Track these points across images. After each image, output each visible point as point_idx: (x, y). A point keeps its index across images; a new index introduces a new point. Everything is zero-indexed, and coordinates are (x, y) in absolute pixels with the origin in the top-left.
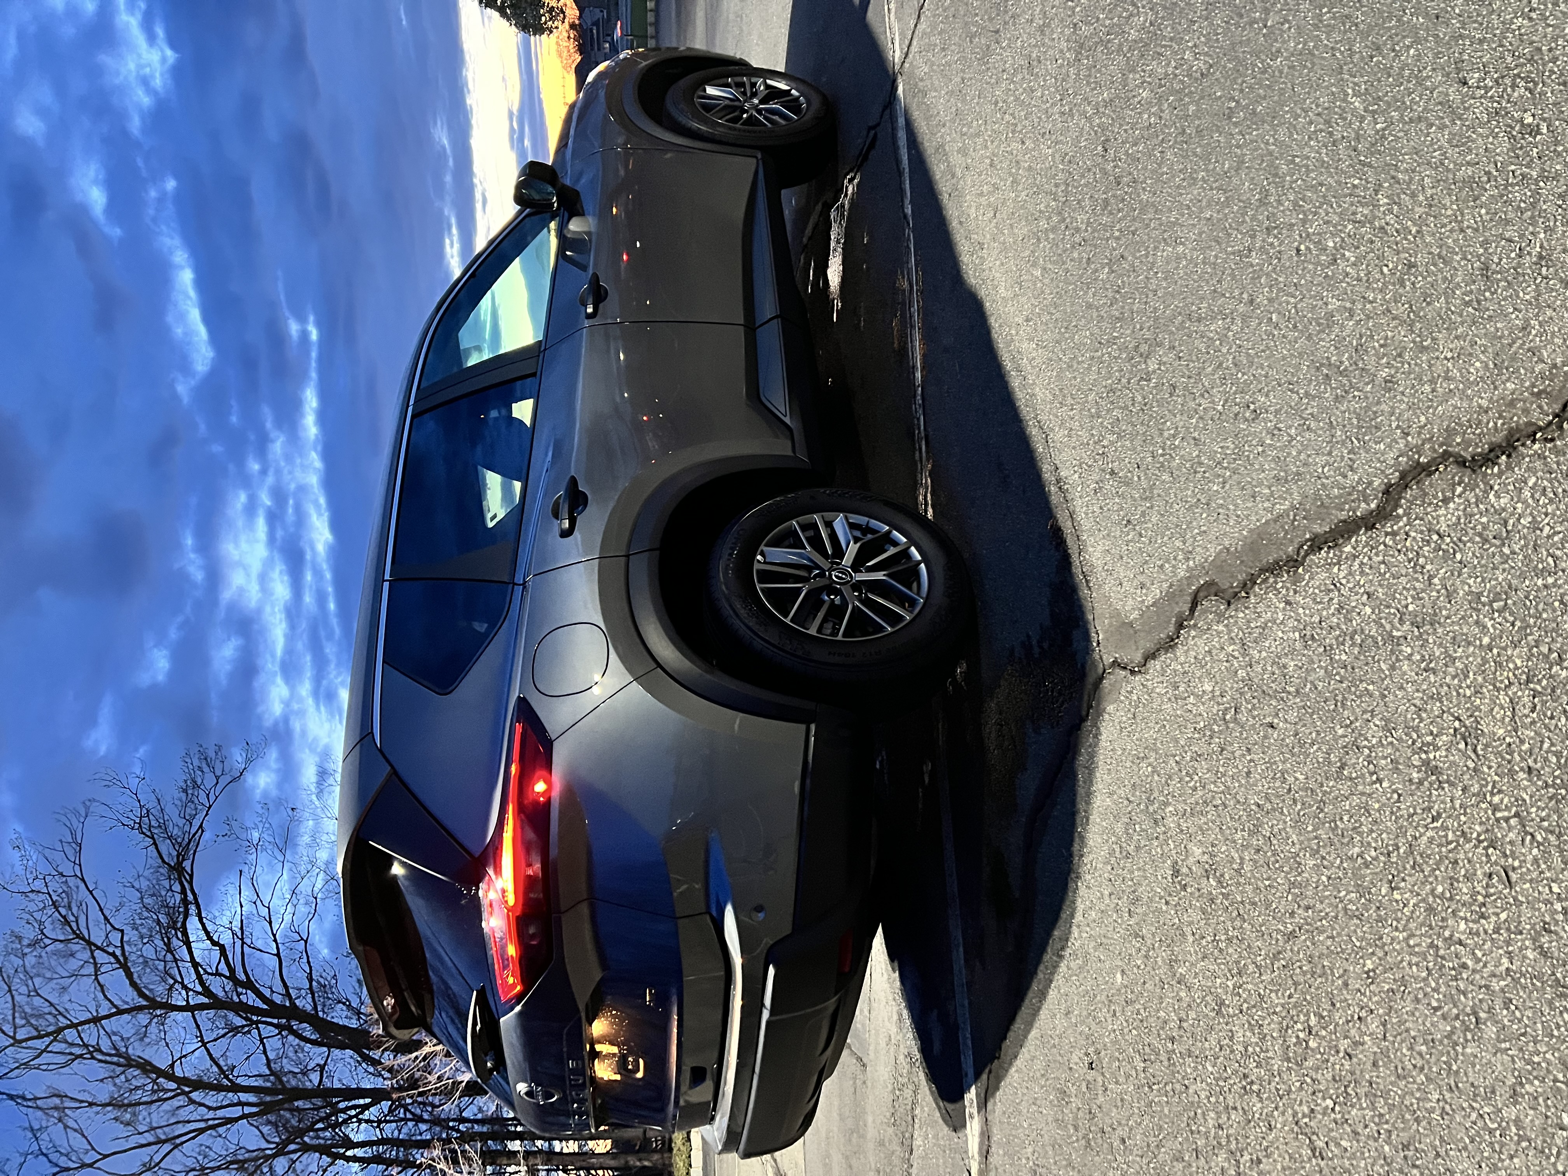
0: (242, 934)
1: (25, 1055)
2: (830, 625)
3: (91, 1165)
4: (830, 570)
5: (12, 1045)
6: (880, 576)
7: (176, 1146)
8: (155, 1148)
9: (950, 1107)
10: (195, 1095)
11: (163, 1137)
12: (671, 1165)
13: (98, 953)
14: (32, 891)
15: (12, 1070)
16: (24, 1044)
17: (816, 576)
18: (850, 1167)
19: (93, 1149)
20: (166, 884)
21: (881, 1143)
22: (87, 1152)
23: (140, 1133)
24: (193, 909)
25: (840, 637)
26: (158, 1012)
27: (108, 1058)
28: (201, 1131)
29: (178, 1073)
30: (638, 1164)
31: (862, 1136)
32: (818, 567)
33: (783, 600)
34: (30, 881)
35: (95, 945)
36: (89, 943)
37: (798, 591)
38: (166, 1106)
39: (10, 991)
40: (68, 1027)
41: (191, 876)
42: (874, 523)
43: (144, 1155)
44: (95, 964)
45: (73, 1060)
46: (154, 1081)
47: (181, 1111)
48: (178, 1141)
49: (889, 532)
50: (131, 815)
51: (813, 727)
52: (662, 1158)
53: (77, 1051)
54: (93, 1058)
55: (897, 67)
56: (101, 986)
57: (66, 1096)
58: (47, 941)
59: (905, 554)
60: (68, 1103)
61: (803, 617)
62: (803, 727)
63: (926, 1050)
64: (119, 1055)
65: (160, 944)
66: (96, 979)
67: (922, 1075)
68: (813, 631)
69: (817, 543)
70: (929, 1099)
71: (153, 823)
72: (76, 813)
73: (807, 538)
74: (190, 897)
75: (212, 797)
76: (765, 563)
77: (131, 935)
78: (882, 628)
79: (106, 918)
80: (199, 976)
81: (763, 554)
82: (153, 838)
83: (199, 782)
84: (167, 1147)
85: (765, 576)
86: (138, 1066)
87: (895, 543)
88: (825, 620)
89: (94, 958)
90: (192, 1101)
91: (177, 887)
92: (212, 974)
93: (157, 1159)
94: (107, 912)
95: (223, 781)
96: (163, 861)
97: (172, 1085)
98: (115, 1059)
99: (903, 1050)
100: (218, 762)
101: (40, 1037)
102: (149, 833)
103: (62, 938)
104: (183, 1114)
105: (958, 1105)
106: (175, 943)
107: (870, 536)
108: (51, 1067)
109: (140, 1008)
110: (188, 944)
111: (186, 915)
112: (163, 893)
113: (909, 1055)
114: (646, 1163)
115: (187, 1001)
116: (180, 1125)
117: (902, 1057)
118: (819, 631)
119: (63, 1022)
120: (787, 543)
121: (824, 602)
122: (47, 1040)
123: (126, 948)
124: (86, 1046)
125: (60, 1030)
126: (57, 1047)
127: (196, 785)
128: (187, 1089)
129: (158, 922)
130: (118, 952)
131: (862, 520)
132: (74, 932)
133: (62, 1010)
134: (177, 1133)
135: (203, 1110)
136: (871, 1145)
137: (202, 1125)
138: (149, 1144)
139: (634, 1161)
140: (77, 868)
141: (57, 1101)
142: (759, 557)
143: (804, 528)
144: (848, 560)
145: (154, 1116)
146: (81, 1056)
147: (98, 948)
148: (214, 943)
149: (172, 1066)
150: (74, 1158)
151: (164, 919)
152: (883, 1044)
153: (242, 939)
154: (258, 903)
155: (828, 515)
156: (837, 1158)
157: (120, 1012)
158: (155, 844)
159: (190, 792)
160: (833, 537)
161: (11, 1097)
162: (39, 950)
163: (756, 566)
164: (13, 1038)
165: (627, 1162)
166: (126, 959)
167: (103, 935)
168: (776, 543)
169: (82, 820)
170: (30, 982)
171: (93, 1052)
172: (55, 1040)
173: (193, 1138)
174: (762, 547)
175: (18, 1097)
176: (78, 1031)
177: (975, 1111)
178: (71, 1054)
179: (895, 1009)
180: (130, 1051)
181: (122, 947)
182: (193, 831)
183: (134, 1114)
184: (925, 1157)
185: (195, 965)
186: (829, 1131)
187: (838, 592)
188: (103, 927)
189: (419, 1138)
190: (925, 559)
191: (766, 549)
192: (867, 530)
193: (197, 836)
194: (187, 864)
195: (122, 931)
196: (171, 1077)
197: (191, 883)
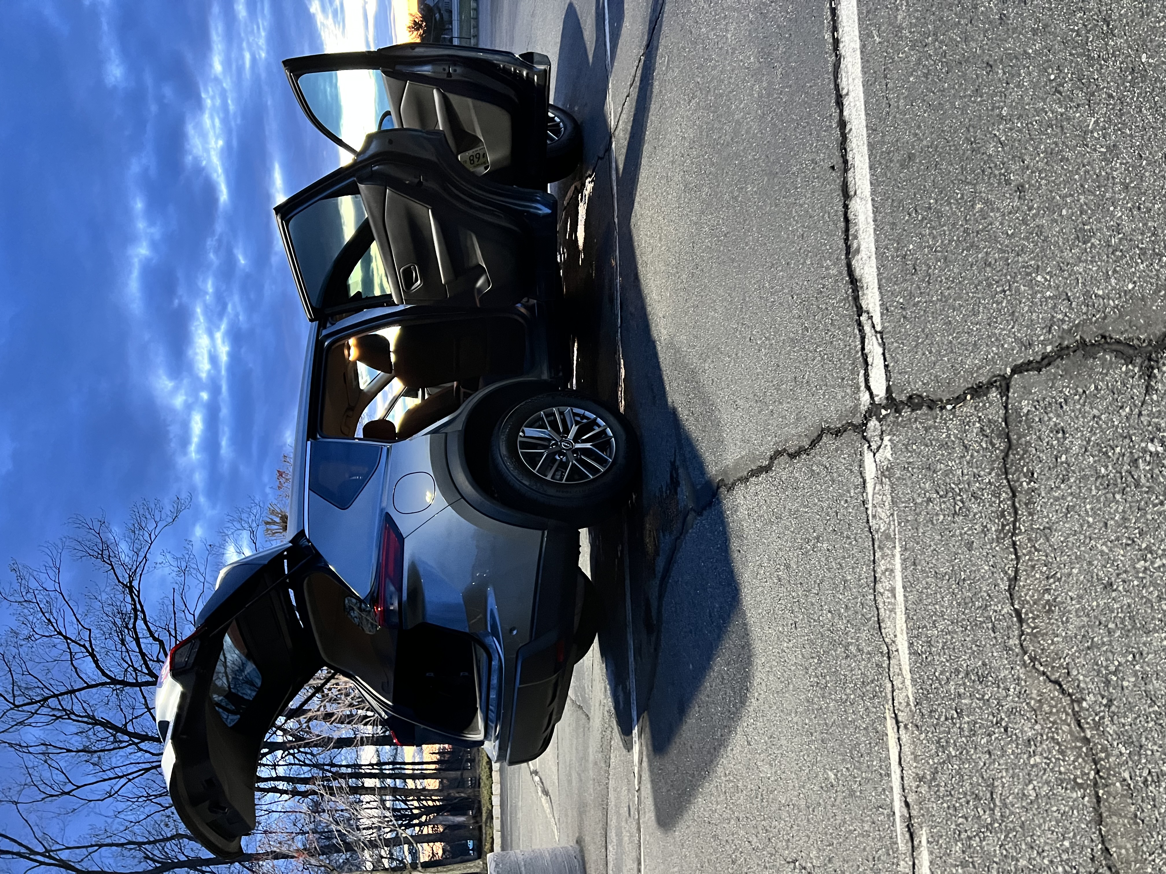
0: (176, 633)
1: (20, 716)
2: (560, 473)
3: (68, 793)
4: (560, 442)
5: (12, 709)
6: (588, 445)
7: (130, 780)
8: (114, 781)
9: (627, 738)
10: (142, 745)
11: (120, 774)
12: (479, 796)
13: (72, 645)
14: (26, 601)
15: (13, 726)
16: (20, 709)
17: (553, 444)
18: (581, 780)
19: (70, 782)
20: (121, 597)
21: (596, 763)
22: (66, 783)
23: (104, 771)
24: (140, 615)
25: (564, 482)
26: (118, 687)
27: (80, 719)
28: (147, 770)
29: (130, 728)
30: (457, 795)
31: (587, 761)
32: (554, 440)
33: (533, 459)
34: (24, 594)
35: (70, 639)
36: (66, 638)
37: (542, 454)
38: (121, 752)
39: (10, 671)
40: (52, 697)
41: (139, 592)
42: (587, 413)
43: (106, 786)
44: (71, 653)
45: (55, 720)
46: (114, 736)
47: (132, 756)
48: (130, 777)
49: (595, 419)
50: (95, 548)
51: (546, 532)
52: (474, 791)
53: (58, 714)
54: (69, 718)
55: (612, 131)
56: (76, 668)
57: (50, 745)
58: (37, 636)
59: (604, 432)
60: (51, 750)
61: (544, 470)
62: (540, 532)
63: (616, 708)
64: (88, 716)
65: (116, 639)
66: (72, 664)
67: (615, 722)
68: (549, 478)
69: (554, 425)
70: (618, 735)
71: (112, 554)
72: (56, 546)
73: (548, 422)
74: (138, 607)
75: (153, 537)
76: (525, 437)
77: (95, 632)
78: (588, 477)
79: (78, 620)
80: (145, 663)
81: (523, 432)
82: (111, 565)
83: (143, 525)
84: (123, 781)
85: (524, 445)
86: (102, 724)
87: (599, 426)
88: (556, 470)
89: (69, 648)
90: (140, 750)
91: (128, 599)
92: (154, 661)
93: (116, 788)
94: (78, 617)
95: (161, 525)
96: (119, 581)
97: (126, 738)
98: (86, 719)
99: (607, 708)
100: (157, 511)
101: (32, 703)
102: (108, 561)
103: (47, 634)
104: (134, 758)
105: (629, 738)
106: (128, 639)
107: (585, 421)
108: (39, 725)
109: (103, 684)
110: (137, 640)
111: (136, 619)
112: (118, 604)
113: (609, 712)
114: (462, 795)
115: (136, 680)
116: (132, 766)
117: (606, 713)
118: (552, 478)
119: (46, 693)
120: (537, 424)
121: (557, 460)
122: (36, 706)
123: (93, 642)
124: (65, 710)
125: (46, 699)
126: (44, 710)
127: (141, 528)
128: (136, 741)
129: (115, 623)
130: (87, 645)
131: (581, 411)
132: (56, 630)
133: (47, 685)
134: (129, 772)
135: (147, 755)
136: (591, 765)
137: (148, 766)
138: (110, 779)
139: (454, 793)
140: (57, 585)
141: (43, 748)
142: (521, 434)
143: (547, 416)
144: (571, 436)
145: (114, 760)
146: (60, 717)
147: (73, 641)
148: (155, 639)
149: (125, 725)
150: (56, 788)
151: (119, 622)
152: (597, 705)
153: (175, 637)
154: (186, 611)
155: (562, 408)
156: (574, 776)
157: (89, 686)
158: (113, 568)
159: (137, 532)
160: (564, 421)
161: (11, 745)
162: (32, 642)
163: (519, 439)
164: (14, 704)
165: (449, 794)
166: (93, 650)
167: (76, 632)
168: (530, 426)
169: (60, 551)
170: (23, 665)
171: (69, 714)
172: (42, 706)
173: (142, 775)
174: (523, 428)
175: (17, 745)
176: (59, 700)
177: (637, 739)
178: (54, 715)
179: (603, 685)
180: (95, 714)
181: (90, 641)
182: (140, 559)
183: (99, 758)
184: (615, 769)
185: (143, 655)
186: (571, 760)
187: (564, 455)
188: (76, 627)
189: (302, 776)
190: (615, 436)
191: (525, 429)
192: (583, 417)
193: (142, 565)
194: (135, 584)
195: (90, 630)
196: (125, 732)
197: (138, 597)
